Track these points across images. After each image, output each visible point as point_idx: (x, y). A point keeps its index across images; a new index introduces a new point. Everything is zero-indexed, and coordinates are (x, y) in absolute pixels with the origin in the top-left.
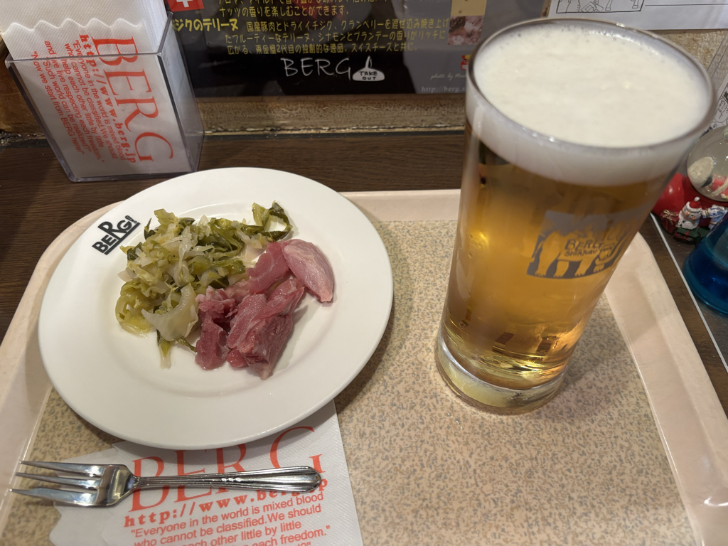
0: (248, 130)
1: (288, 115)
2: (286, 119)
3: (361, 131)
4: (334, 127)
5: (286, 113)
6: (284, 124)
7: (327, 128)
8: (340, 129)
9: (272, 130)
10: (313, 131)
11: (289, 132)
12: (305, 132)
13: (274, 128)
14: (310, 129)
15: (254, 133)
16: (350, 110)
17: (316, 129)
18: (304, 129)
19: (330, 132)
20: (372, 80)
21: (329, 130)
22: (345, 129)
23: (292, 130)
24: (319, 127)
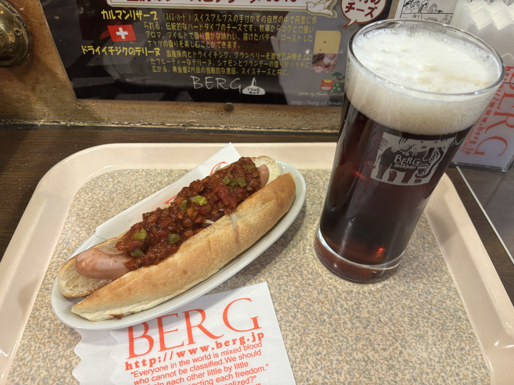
0: (167, 124)
2: (194, 118)
5: (194, 114)
6: (192, 122)
7: (224, 126)
9: (184, 126)
10: (213, 128)
11: (196, 128)
12: (208, 128)
13: (185, 124)
14: (211, 126)
15: (171, 127)
16: (241, 115)
17: (216, 126)
18: (207, 126)
19: (226, 129)
20: (256, 94)
21: (225, 127)
23: (199, 126)
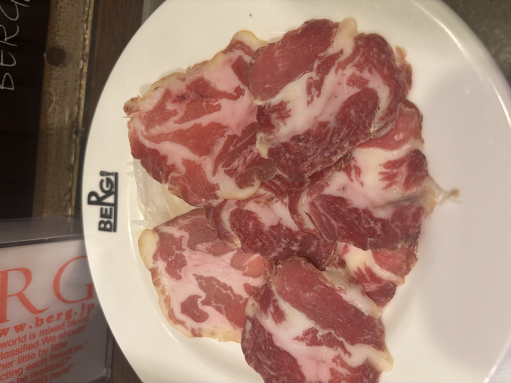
1: (57, 107)
3: (90, 18)
4: (81, 53)
8: (84, 46)
22: (85, 40)
24: (79, 73)
